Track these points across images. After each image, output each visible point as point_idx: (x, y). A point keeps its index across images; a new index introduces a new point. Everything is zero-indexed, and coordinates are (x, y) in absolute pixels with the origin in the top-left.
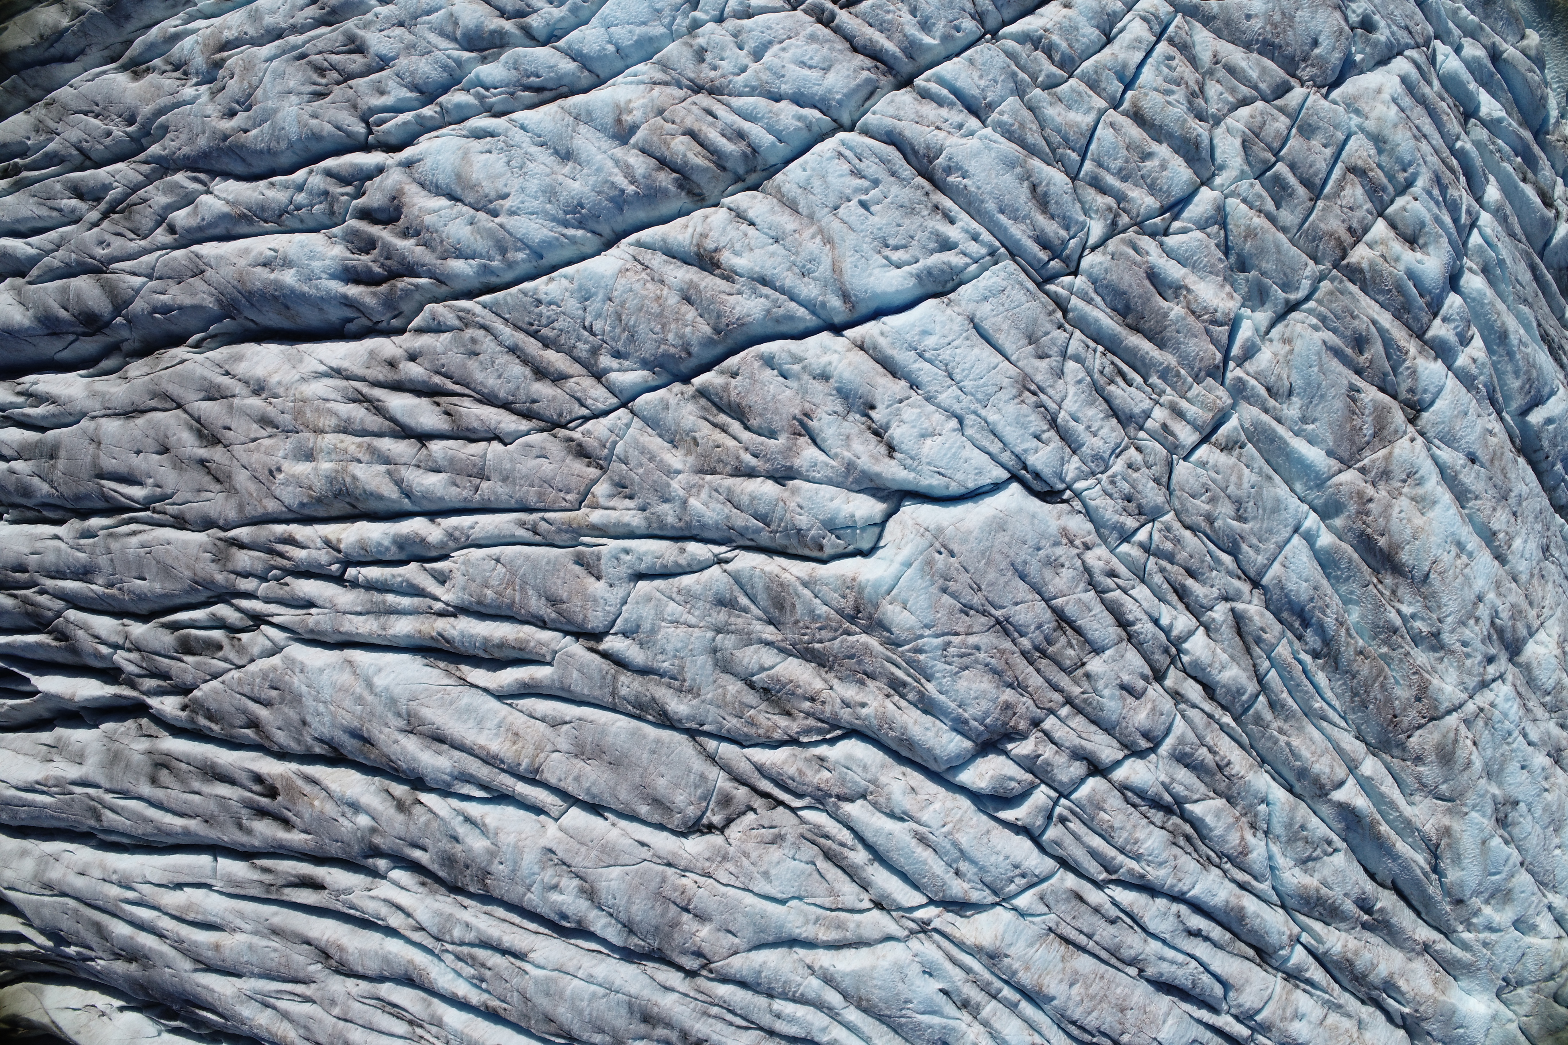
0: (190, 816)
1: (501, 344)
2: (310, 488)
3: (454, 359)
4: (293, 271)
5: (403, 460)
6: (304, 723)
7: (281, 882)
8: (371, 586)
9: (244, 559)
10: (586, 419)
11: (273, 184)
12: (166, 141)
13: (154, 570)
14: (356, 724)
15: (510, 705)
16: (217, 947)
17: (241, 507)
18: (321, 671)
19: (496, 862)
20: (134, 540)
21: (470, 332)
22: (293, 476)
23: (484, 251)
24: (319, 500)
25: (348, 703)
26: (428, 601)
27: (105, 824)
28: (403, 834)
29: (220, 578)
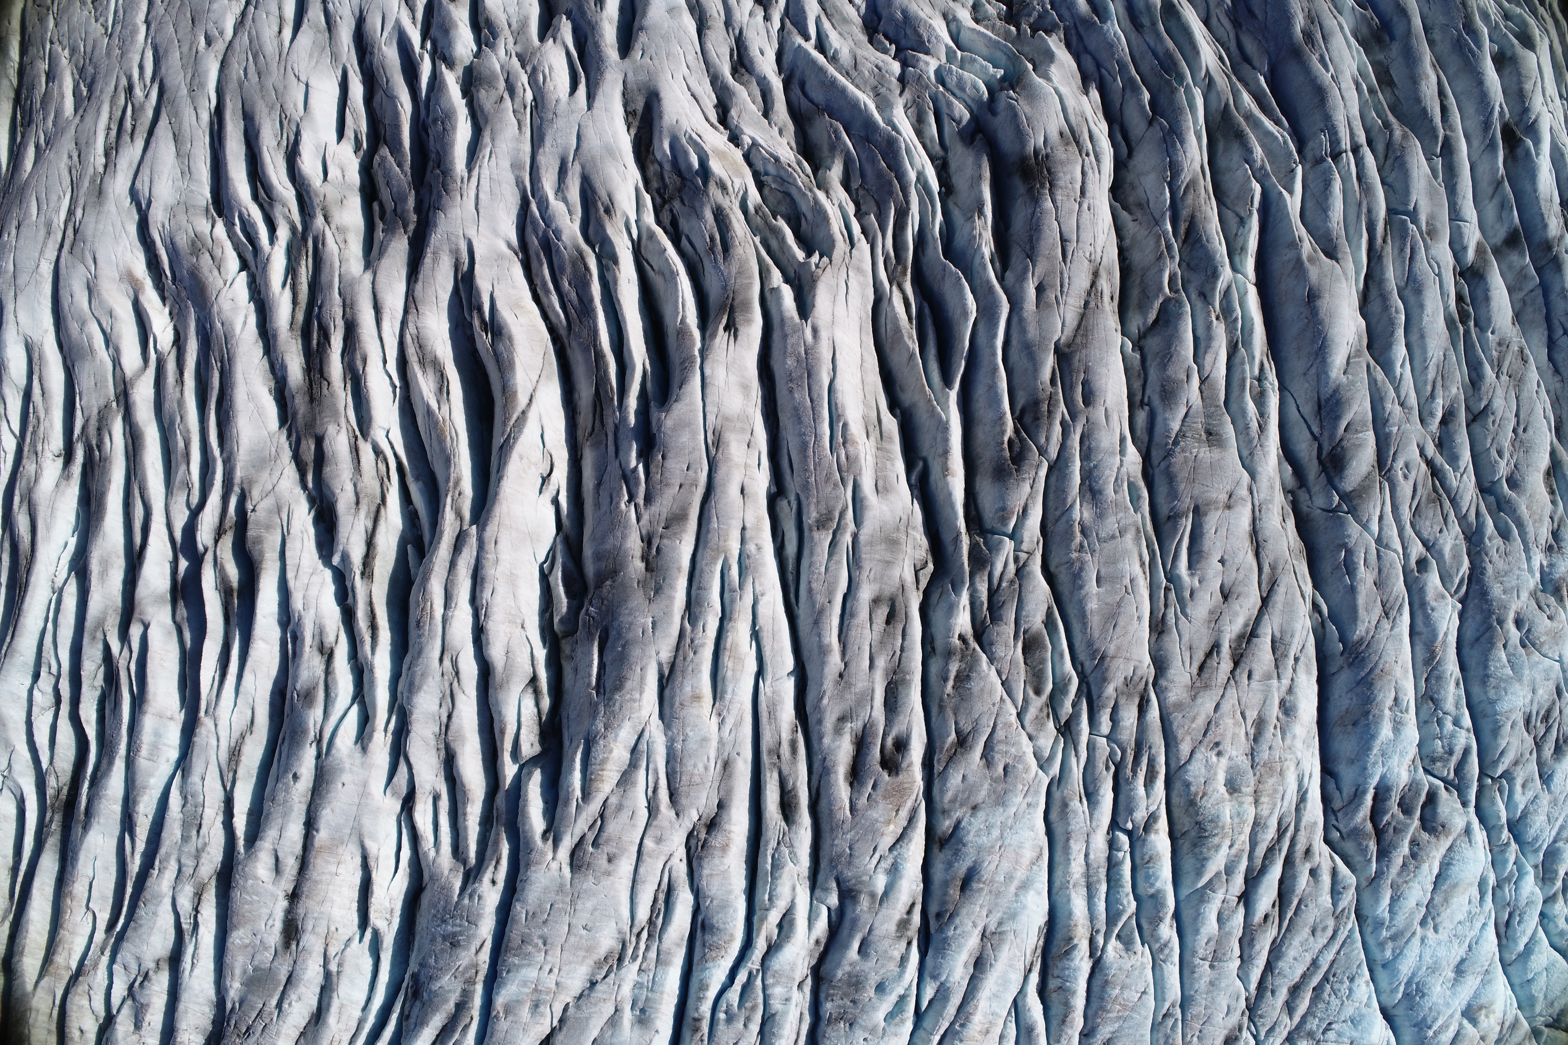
0: (843, 653)
1: (1321, 952)
2: (1204, 794)
3: (1311, 915)
4: (1391, 735)
5: (1230, 889)
6: (975, 808)
7: (786, 770)
8: (1112, 865)
9: (1129, 716)
10: (1255, 1037)
11: (1458, 684)
12: (1498, 541)
13: (1109, 600)
14: (986, 874)
15: (1009, 1013)
16: (697, 698)
17: (1179, 706)
18: (1032, 828)
19: (866, 1035)
20: (1137, 569)
21: (1331, 923)
22: (1215, 774)
23: (1395, 922)
24: (1192, 803)
25: (1005, 866)
26: (1103, 928)
27: (816, 535)
28: (876, 932)
29: (1110, 690)
